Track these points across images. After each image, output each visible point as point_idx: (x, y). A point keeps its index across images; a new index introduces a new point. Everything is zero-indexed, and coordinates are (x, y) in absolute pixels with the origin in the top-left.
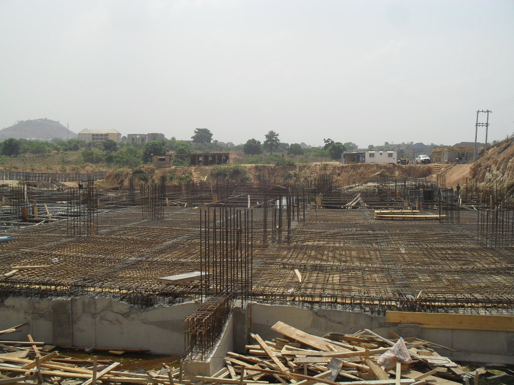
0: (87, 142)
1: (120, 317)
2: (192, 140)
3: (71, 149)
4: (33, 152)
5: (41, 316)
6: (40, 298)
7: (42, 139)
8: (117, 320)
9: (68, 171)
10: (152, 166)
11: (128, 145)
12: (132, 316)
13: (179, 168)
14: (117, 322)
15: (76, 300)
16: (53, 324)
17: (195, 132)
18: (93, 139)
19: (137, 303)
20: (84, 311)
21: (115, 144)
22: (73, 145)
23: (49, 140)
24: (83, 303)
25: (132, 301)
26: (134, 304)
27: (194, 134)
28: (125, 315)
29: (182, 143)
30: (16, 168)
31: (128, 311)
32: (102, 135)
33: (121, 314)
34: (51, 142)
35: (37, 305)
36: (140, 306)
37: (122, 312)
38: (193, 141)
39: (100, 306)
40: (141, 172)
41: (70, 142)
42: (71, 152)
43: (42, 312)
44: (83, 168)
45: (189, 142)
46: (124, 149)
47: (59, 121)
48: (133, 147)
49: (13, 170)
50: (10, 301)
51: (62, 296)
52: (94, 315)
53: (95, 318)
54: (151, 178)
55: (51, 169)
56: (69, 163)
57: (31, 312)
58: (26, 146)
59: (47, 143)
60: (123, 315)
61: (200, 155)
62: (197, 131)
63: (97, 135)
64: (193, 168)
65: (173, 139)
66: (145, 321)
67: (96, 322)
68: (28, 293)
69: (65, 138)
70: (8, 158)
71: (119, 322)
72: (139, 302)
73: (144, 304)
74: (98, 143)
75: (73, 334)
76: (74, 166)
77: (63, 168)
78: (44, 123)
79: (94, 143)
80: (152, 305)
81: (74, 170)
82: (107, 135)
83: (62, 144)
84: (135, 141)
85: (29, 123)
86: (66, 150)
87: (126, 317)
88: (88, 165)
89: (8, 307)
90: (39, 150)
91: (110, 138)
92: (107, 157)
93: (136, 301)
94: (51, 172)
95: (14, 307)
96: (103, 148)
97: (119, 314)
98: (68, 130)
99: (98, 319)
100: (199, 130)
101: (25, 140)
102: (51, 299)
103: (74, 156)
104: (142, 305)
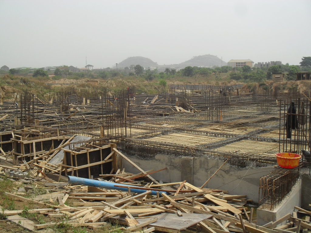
0: (233, 67)
1: (223, 173)
2: (300, 64)
3: (223, 72)
4: (201, 74)
5: (175, 167)
6: (175, 156)
7: (207, 67)
8: (221, 175)
9: (220, 85)
10: (271, 81)
11: (258, 68)
12: (231, 173)
13: (289, 82)
14: (221, 176)
15: (196, 159)
16: (181, 173)
17: (302, 59)
18: (237, 65)
19: (235, 165)
20: (200, 167)
21: (249, 68)
22: (225, 70)
23: (211, 67)
24: (201, 161)
25: (232, 163)
26: (233, 164)
27: (301, 61)
28: (227, 172)
29: (293, 67)
30: (190, 83)
31: (229, 169)
32: (242, 63)
33: (224, 171)
34: (212, 68)
35: (173, 160)
36: (237, 166)
37: (224, 169)
38: (301, 66)
39: (210, 165)
40: (264, 85)
41: (223, 68)
42: (224, 74)
43: (176, 165)
44: (229, 82)
45: (298, 66)
46: (255, 71)
47: (217, 56)
48: (261, 70)
49: (188, 84)
50: (158, 156)
51: (188, 156)
52: (207, 170)
53: (207, 172)
54: (271, 88)
55: (210, 83)
56: (221, 79)
57: (169, 164)
58: (197, 71)
59: (209, 69)
60: (225, 172)
61: (304, 74)
62: (304, 58)
63: (239, 63)
64: (298, 82)
65: (287, 64)
66: (239, 177)
67: (208, 174)
68: (169, 153)
69: (220, 66)
70: (187, 77)
71: (222, 176)
72: (237, 164)
73: (239, 166)
74: (239, 68)
75: (193, 181)
76: (223, 81)
77: (217, 82)
78: (208, 57)
79: (237, 68)
80: (245, 166)
81: (223, 84)
82: (245, 63)
83: (218, 69)
84: (263, 66)
85: (199, 57)
86: (220, 72)
87: (227, 174)
88: (232, 81)
89: (157, 160)
90: (204, 73)
91: (247, 64)
92: (244, 76)
93: (234, 163)
94: (210, 85)
95: (160, 160)
96: (242, 71)
97: (223, 170)
98: (222, 61)
99: (209, 172)
100: (305, 58)
101: (197, 67)
102: (181, 158)
103: (224, 76)
104: (238, 166)
